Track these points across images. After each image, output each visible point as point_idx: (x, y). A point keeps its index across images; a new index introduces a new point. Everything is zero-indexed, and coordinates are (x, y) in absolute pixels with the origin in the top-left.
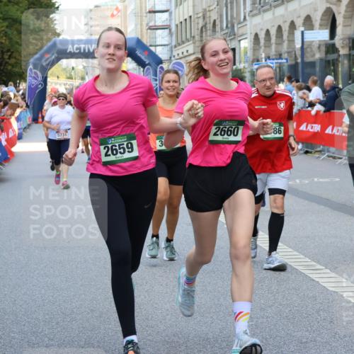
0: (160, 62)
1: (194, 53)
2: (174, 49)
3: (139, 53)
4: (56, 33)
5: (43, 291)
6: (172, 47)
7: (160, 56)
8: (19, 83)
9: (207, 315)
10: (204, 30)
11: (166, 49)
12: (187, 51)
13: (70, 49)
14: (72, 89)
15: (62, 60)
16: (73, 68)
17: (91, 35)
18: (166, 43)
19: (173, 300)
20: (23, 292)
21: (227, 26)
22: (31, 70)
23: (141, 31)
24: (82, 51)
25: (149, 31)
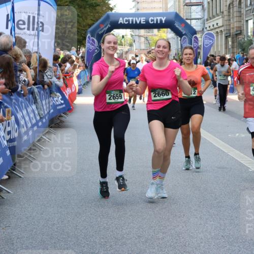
0: (195, 32)
1: (223, 26)
2: (206, 22)
3: (177, 25)
4: (110, 7)
5: (99, 220)
6: (204, 20)
7: (194, 27)
8: (80, 48)
9: (235, 244)
10: (231, 6)
11: (199, 21)
12: (217, 24)
13: (121, 21)
14: (122, 54)
15: (114, 30)
16: (123, 37)
17: (138, 9)
18: (200, 17)
19: (206, 231)
20: (83, 219)
21: (251, 4)
22: (89, 37)
23: (179, 7)
24: (131, 23)
25: (185, 7)
